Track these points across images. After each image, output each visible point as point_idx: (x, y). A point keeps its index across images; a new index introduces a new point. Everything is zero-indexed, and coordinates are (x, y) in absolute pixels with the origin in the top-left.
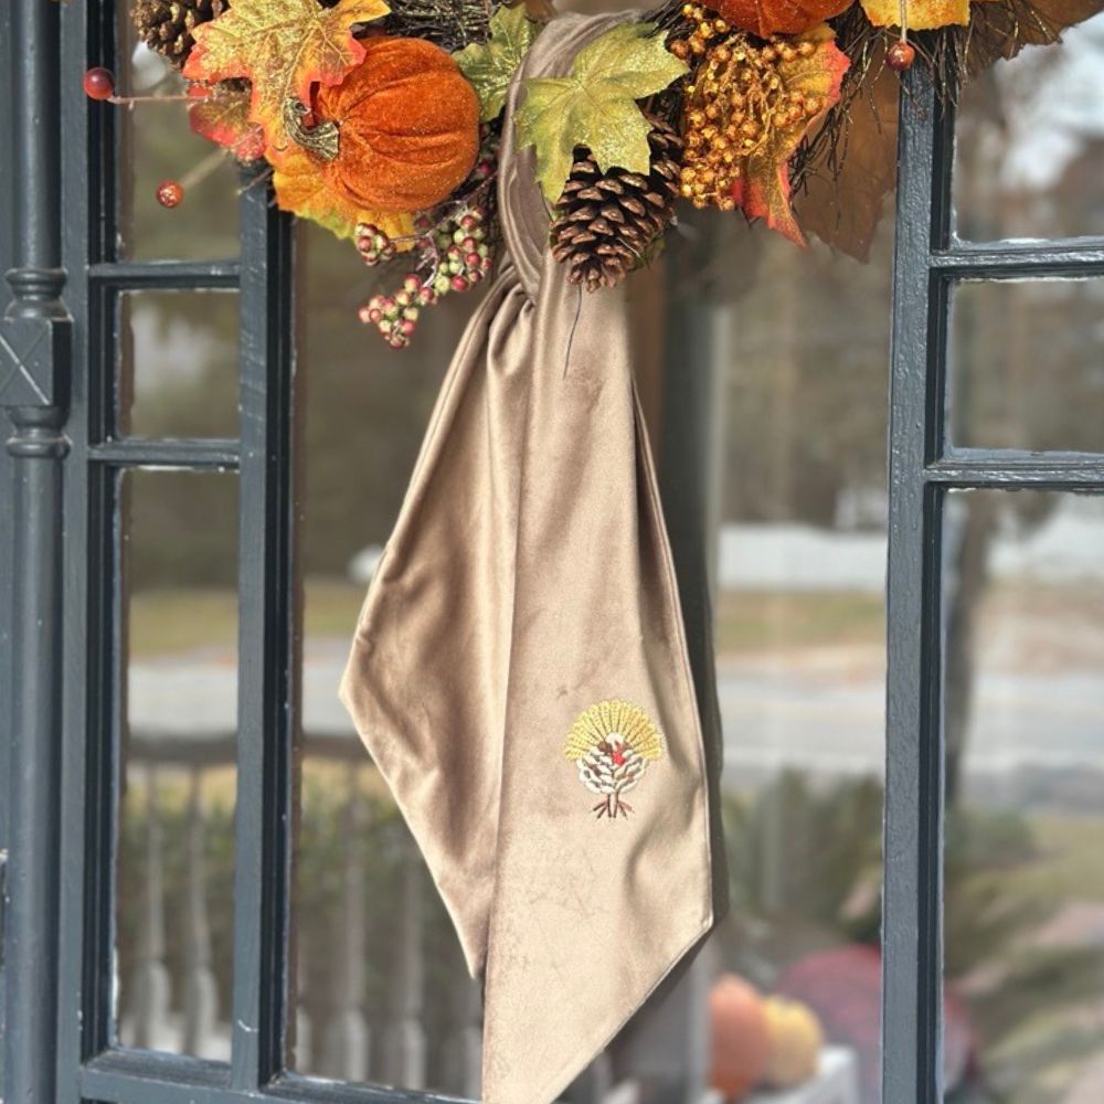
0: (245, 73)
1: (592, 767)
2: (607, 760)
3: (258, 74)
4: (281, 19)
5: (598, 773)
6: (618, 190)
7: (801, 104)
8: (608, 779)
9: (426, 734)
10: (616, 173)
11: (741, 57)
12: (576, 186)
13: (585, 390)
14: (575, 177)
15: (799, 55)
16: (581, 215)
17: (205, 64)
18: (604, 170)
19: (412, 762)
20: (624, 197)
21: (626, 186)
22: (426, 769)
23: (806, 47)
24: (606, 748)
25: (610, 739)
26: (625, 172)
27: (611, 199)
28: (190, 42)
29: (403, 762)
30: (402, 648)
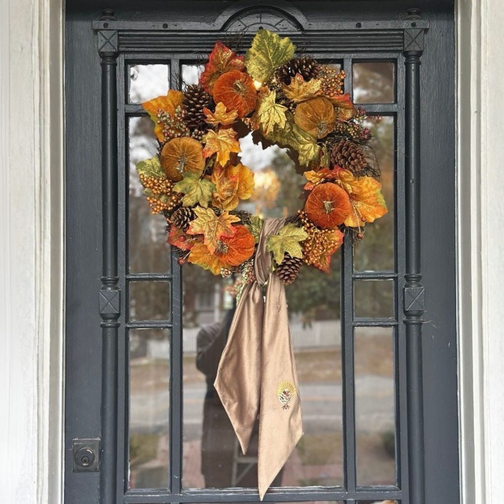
0: (203, 233)
1: (282, 397)
2: (285, 395)
3: (206, 234)
4: (209, 220)
5: (283, 399)
6: (295, 262)
7: (334, 244)
8: (285, 400)
9: (234, 393)
10: (294, 258)
11: (316, 231)
12: (285, 261)
13: (277, 307)
14: (285, 259)
15: (332, 232)
16: (287, 267)
17: (192, 230)
18: (292, 257)
19: (231, 400)
20: (296, 263)
21: (296, 261)
22: (235, 402)
23: (333, 231)
24: (285, 393)
25: (286, 390)
26: (297, 258)
27: (293, 264)
28: (188, 225)
29: (229, 401)
30: (228, 372)
